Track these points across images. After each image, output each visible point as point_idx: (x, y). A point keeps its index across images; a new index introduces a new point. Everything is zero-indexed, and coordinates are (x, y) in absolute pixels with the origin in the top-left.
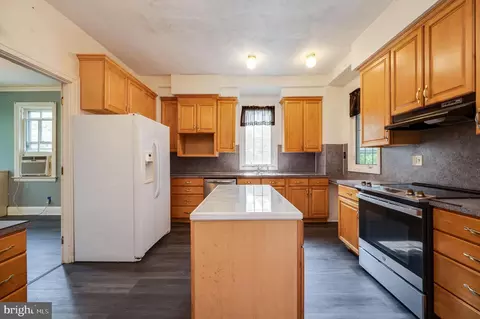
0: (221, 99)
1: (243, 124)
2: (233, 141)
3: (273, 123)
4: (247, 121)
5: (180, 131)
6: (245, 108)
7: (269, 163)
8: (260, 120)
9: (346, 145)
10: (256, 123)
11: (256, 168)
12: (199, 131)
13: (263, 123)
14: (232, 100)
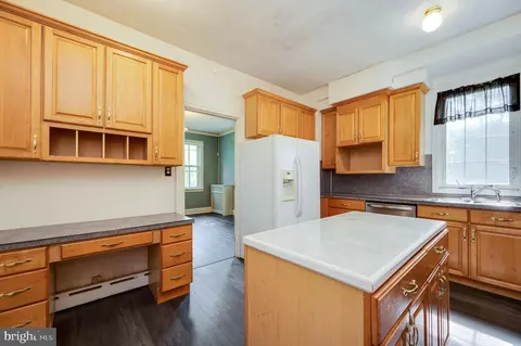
0: (395, 92)
1: (439, 121)
2: (417, 149)
3: (516, 107)
4: (448, 114)
5: (338, 144)
6: (443, 95)
8: (480, 107)
10: (470, 115)
12: (361, 141)
13: (488, 111)
14: (416, 89)
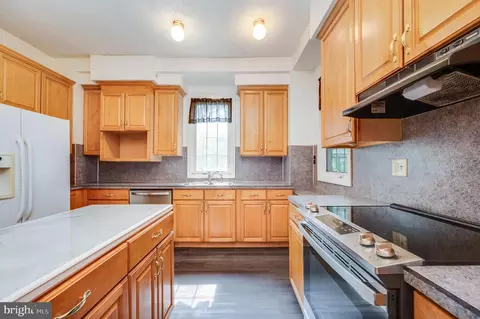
0: (160, 88)
1: (192, 121)
2: (175, 141)
3: (230, 120)
4: (197, 117)
5: (103, 127)
6: (194, 101)
7: (226, 170)
8: (214, 116)
9: (316, 147)
10: (209, 120)
11: (206, 176)
12: (128, 128)
13: (218, 119)
